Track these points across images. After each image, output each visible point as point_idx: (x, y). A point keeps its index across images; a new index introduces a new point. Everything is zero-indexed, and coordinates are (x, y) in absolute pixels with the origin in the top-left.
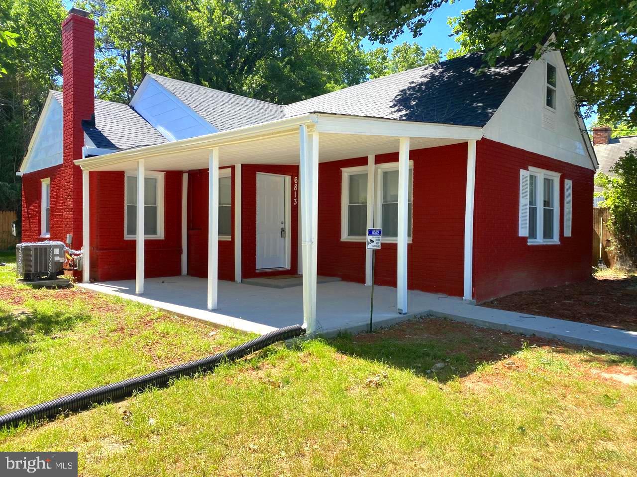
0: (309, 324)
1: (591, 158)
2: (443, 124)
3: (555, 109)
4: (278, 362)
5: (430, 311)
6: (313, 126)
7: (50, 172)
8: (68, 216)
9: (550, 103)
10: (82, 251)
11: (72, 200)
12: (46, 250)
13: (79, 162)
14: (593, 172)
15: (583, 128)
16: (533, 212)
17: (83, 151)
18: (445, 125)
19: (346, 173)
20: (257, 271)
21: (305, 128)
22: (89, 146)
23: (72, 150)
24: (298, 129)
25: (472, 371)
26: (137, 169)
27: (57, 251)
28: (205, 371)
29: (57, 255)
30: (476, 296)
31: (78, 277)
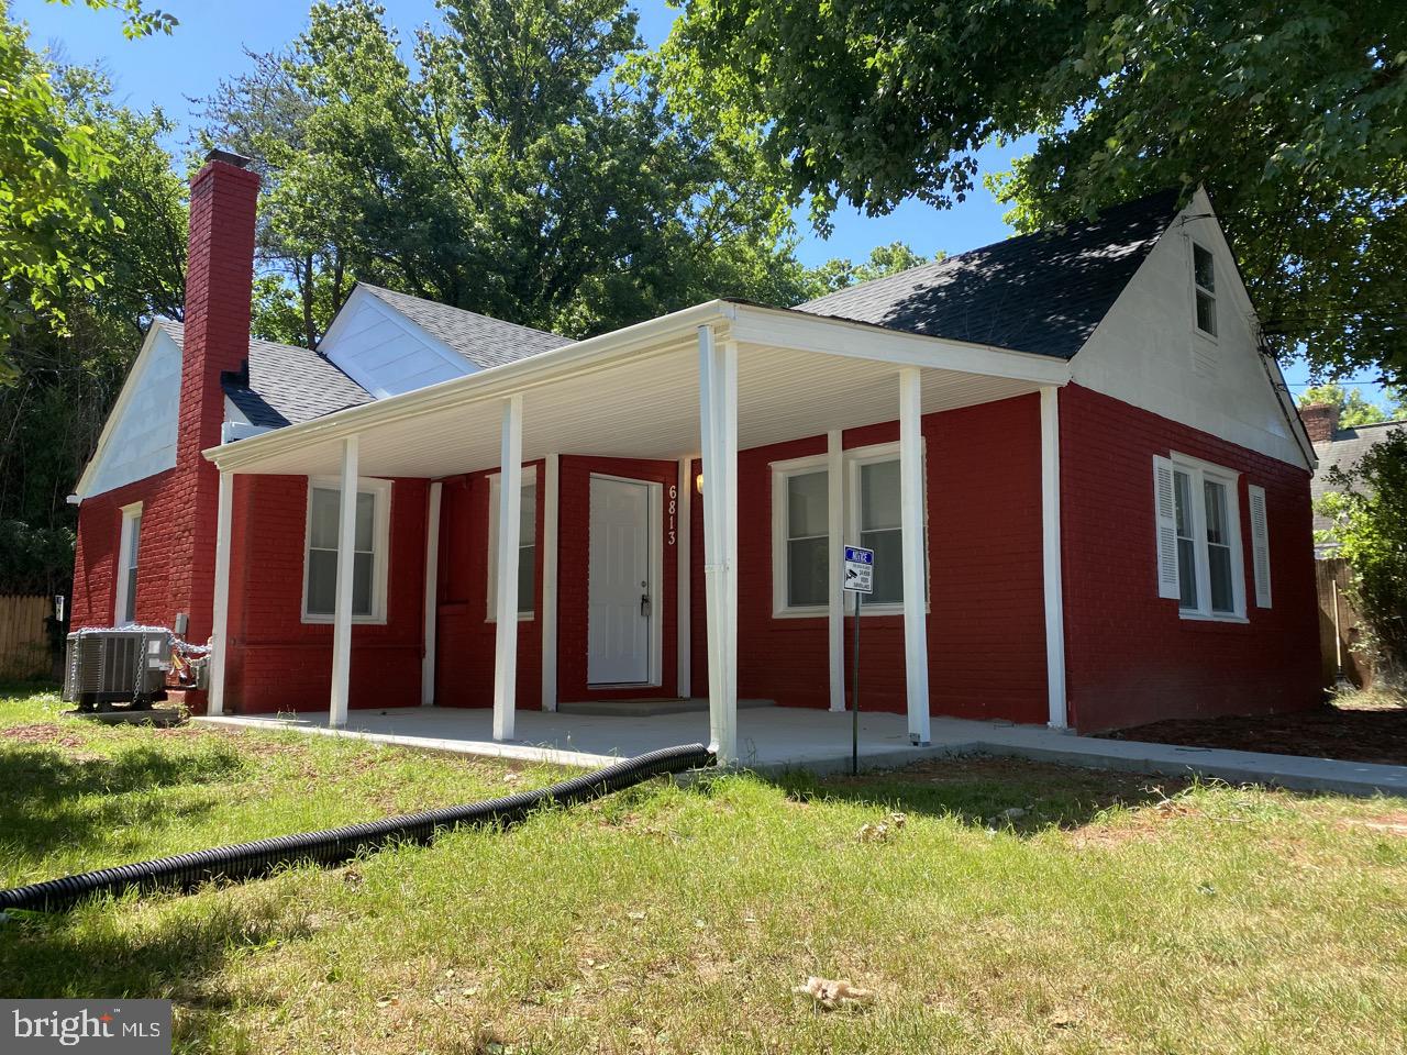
0: (723, 748)
1: (1299, 443)
3: (1216, 336)
4: (660, 814)
5: (979, 744)
6: (726, 327)
7: (145, 490)
8: (181, 574)
9: (1204, 321)
10: (209, 647)
11: (191, 539)
12: (131, 644)
13: (214, 453)
14: (1308, 476)
15: (1277, 380)
16: (1186, 549)
17: (223, 432)
18: (992, 348)
19: (781, 471)
20: (589, 688)
21: (709, 331)
22: (234, 420)
23: (198, 433)
24: (695, 336)
25: (1084, 821)
27: (155, 647)
28: (506, 822)
29: (154, 656)
30: (1075, 721)
31: (198, 703)
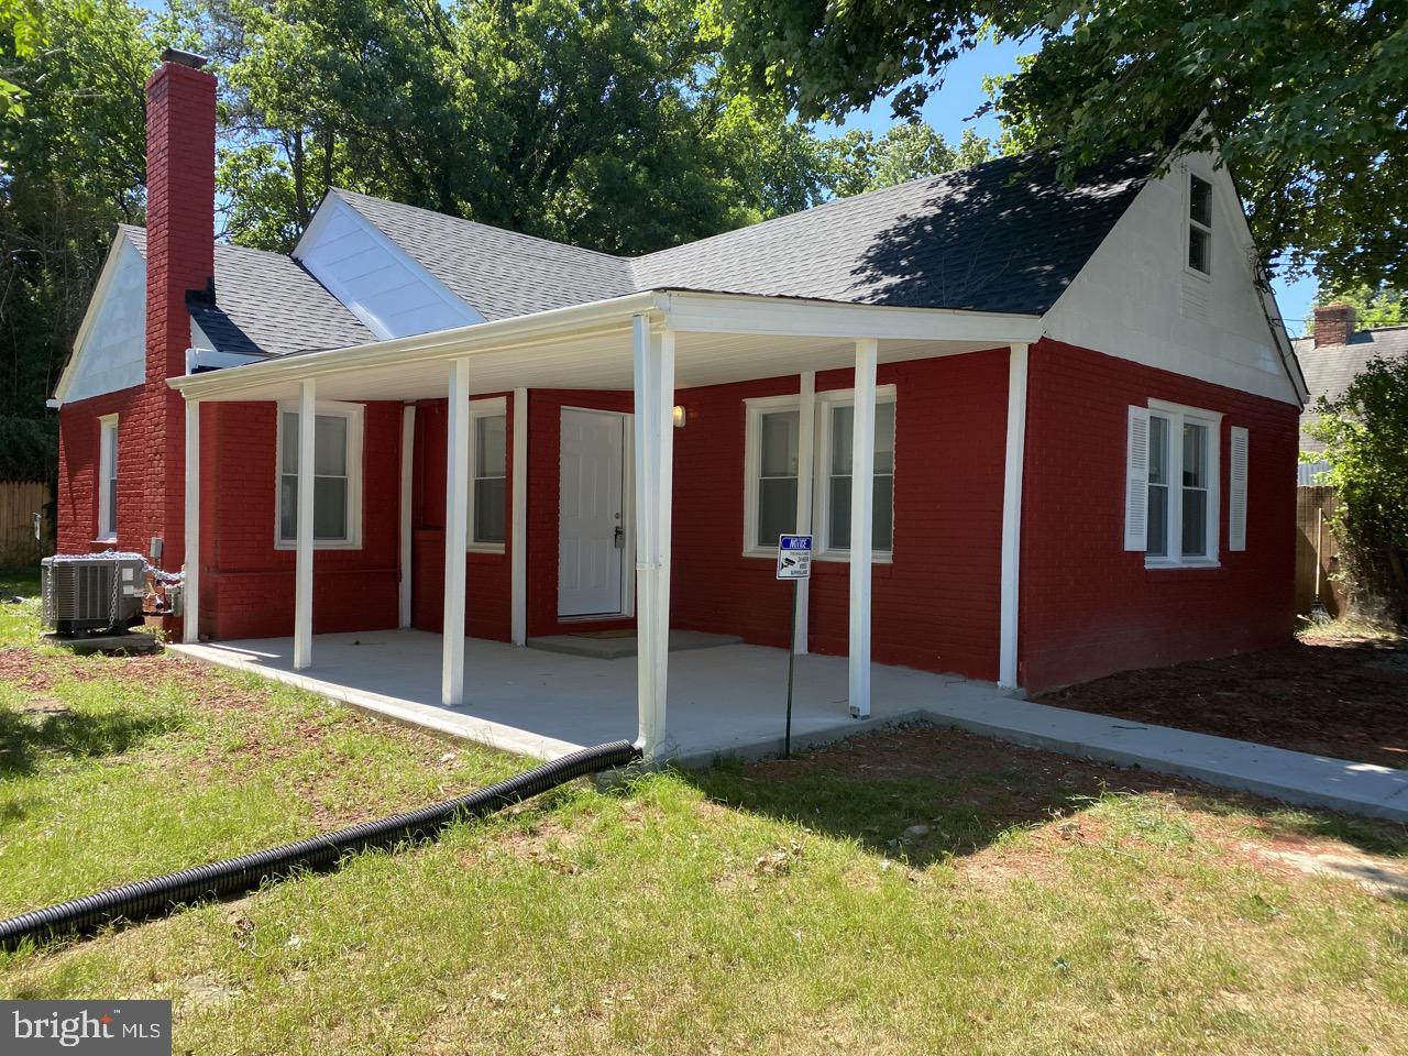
0: (651, 740)
1: (1291, 380)
2: (952, 311)
3: (1209, 274)
4: (578, 820)
5: (922, 712)
6: (661, 318)
7: (120, 402)
8: (155, 498)
9: (1197, 258)
10: (183, 574)
11: (162, 463)
12: (104, 572)
13: (177, 382)
14: (1296, 412)
15: (1272, 315)
16: (1158, 499)
17: (187, 359)
18: (956, 311)
19: (756, 409)
20: (559, 620)
21: (644, 322)
22: (200, 348)
23: (165, 354)
24: (629, 323)
25: (985, 841)
26: (299, 398)
27: (128, 574)
28: (419, 837)
29: (128, 583)
30: (1025, 680)
31: (175, 630)
